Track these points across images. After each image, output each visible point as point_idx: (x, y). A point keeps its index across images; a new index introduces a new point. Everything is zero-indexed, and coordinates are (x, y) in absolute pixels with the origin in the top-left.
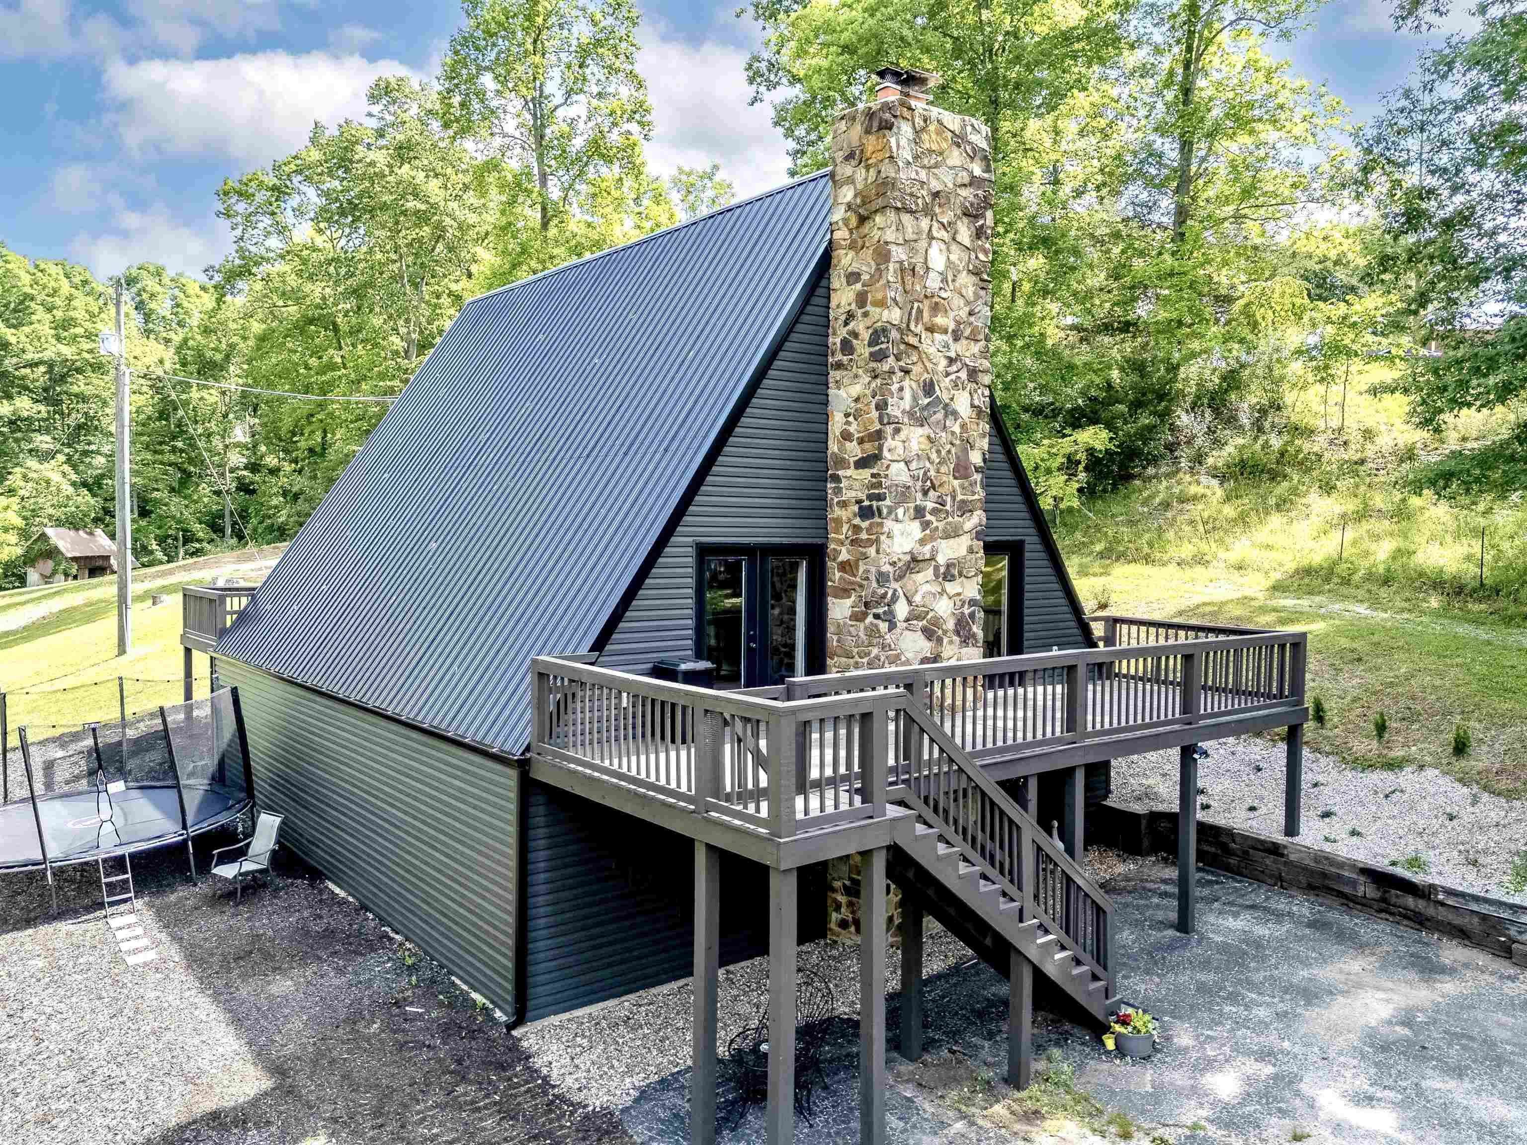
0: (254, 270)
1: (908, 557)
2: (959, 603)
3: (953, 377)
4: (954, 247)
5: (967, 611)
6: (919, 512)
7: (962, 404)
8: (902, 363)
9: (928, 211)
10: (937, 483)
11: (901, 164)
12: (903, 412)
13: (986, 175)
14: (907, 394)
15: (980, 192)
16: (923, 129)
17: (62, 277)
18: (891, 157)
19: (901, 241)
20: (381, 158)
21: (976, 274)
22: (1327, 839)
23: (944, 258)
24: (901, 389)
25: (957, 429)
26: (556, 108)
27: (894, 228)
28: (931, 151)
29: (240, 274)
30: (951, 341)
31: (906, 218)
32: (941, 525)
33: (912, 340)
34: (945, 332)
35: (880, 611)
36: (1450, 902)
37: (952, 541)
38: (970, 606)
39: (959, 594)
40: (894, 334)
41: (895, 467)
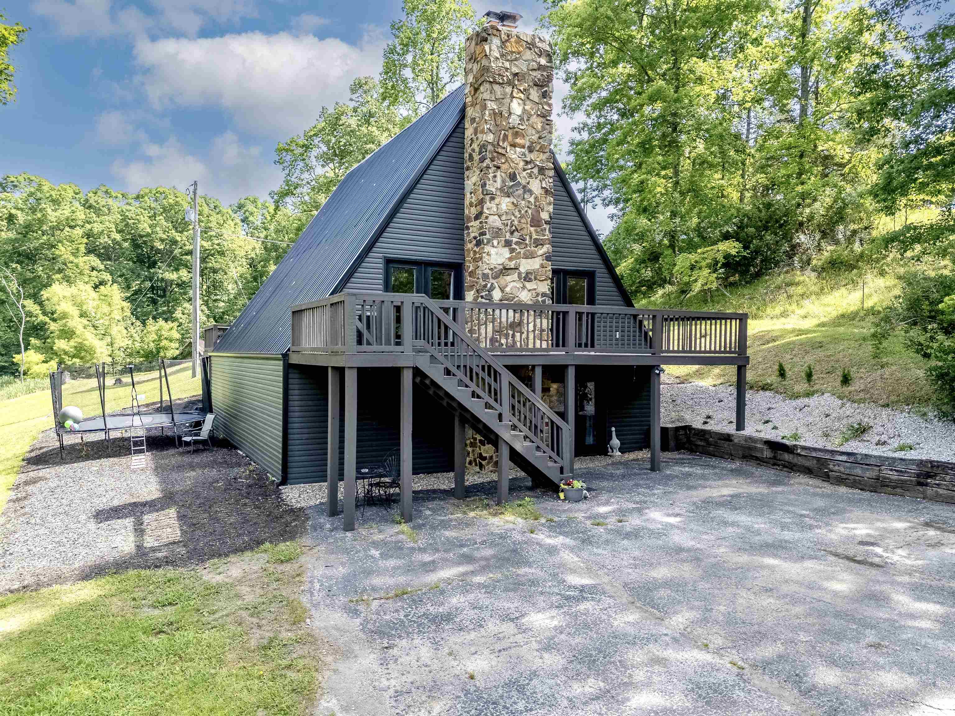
0: (294, 192)
1: (501, 267)
2: (535, 295)
3: (529, 171)
4: (528, 102)
5: (540, 299)
6: (508, 244)
7: (535, 186)
8: (495, 163)
9: (510, 83)
10: (519, 229)
11: (492, 59)
12: (497, 189)
13: (548, 64)
14: (499, 179)
15: (545, 73)
16: (507, 41)
17: (204, 204)
18: (486, 55)
19: (493, 98)
20: (353, 122)
21: (543, 117)
22: (757, 431)
23: (521, 108)
24: (495, 176)
25: (532, 200)
26: (446, 84)
27: (489, 92)
28: (512, 52)
29: (287, 194)
30: (527, 152)
31: (496, 87)
32: (522, 251)
33: (500, 150)
34: (523, 147)
35: (484, 294)
36: (803, 453)
37: (529, 260)
38: (542, 296)
39: (535, 289)
40: (490, 147)
41: (491, 218)
